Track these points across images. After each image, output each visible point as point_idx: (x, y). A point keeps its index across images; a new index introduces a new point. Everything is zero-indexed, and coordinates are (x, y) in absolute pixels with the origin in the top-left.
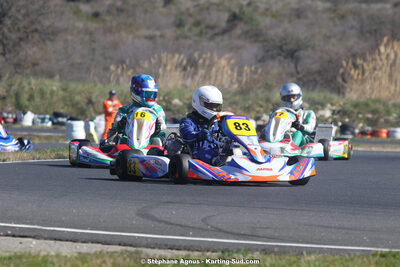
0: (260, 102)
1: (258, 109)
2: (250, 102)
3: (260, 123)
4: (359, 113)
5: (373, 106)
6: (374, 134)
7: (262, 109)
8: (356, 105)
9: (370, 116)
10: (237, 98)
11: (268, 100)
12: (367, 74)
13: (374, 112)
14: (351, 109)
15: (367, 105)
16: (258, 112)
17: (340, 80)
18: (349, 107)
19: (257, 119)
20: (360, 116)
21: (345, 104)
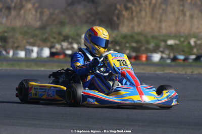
0: (54, 35)
1: (52, 40)
2: (47, 35)
3: (54, 50)
4: (127, 43)
5: (136, 37)
6: (137, 58)
7: (55, 41)
8: (125, 37)
9: (134, 45)
10: (37, 32)
11: (60, 34)
12: (134, 14)
13: (137, 42)
14: (121, 40)
15: (132, 37)
16: (52, 42)
17: (115, 19)
18: (119, 39)
19: (51, 48)
20: (128, 45)
21: (117, 36)
